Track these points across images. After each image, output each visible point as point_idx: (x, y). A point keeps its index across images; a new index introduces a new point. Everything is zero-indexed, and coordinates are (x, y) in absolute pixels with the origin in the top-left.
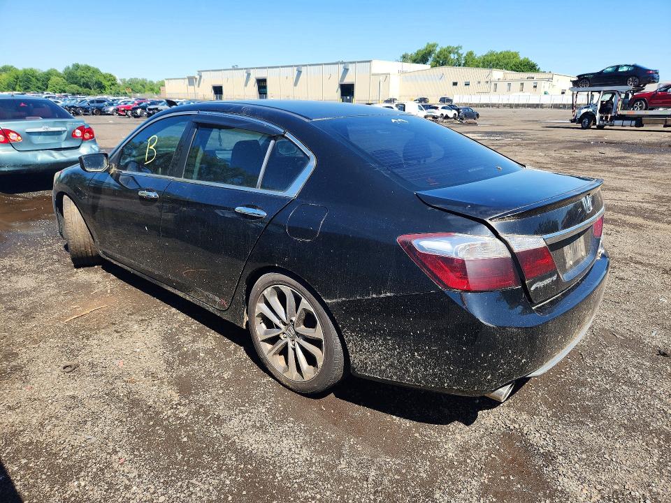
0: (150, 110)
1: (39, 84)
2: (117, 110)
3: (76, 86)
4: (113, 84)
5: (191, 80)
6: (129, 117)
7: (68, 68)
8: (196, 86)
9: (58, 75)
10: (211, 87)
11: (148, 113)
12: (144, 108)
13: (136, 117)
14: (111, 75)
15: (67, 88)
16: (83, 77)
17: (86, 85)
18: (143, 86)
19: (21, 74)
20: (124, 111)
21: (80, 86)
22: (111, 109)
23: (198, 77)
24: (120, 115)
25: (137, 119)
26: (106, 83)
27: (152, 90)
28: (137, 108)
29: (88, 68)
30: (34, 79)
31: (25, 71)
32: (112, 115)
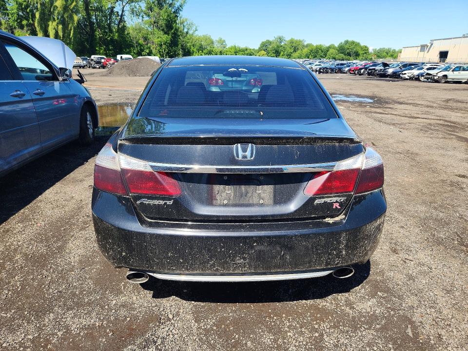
0: (370, 70)
1: (322, 54)
2: (350, 70)
3: (342, 55)
4: (365, 53)
5: (423, 48)
6: (356, 75)
7: (342, 43)
8: (426, 52)
9: (334, 48)
10: (438, 53)
11: (368, 72)
12: (366, 69)
13: (360, 75)
14: (366, 47)
15: (337, 56)
16: (348, 49)
17: (349, 54)
18: (387, 54)
19: (314, 48)
20: (354, 70)
21: (345, 55)
22: (347, 69)
23: (429, 45)
24: (351, 73)
25: (360, 76)
26: (361, 52)
27: (392, 56)
28: (361, 69)
29: (353, 42)
30: (320, 51)
31: (317, 46)
32: (346, 73)
